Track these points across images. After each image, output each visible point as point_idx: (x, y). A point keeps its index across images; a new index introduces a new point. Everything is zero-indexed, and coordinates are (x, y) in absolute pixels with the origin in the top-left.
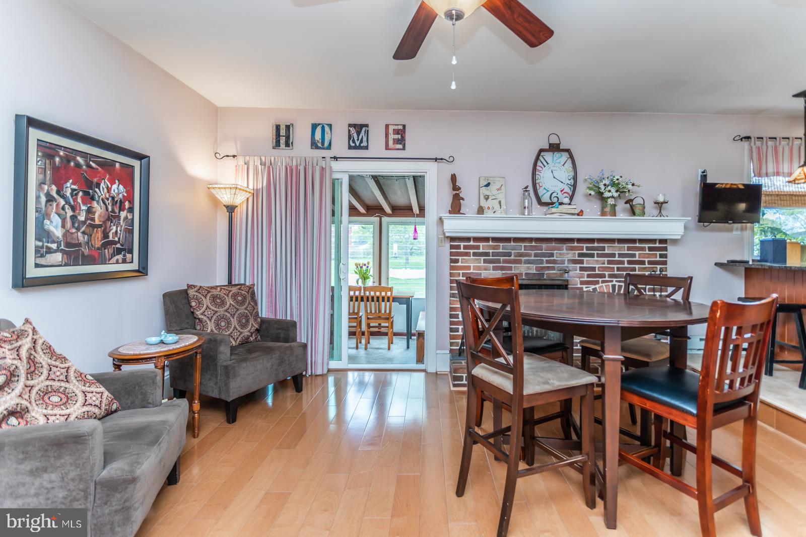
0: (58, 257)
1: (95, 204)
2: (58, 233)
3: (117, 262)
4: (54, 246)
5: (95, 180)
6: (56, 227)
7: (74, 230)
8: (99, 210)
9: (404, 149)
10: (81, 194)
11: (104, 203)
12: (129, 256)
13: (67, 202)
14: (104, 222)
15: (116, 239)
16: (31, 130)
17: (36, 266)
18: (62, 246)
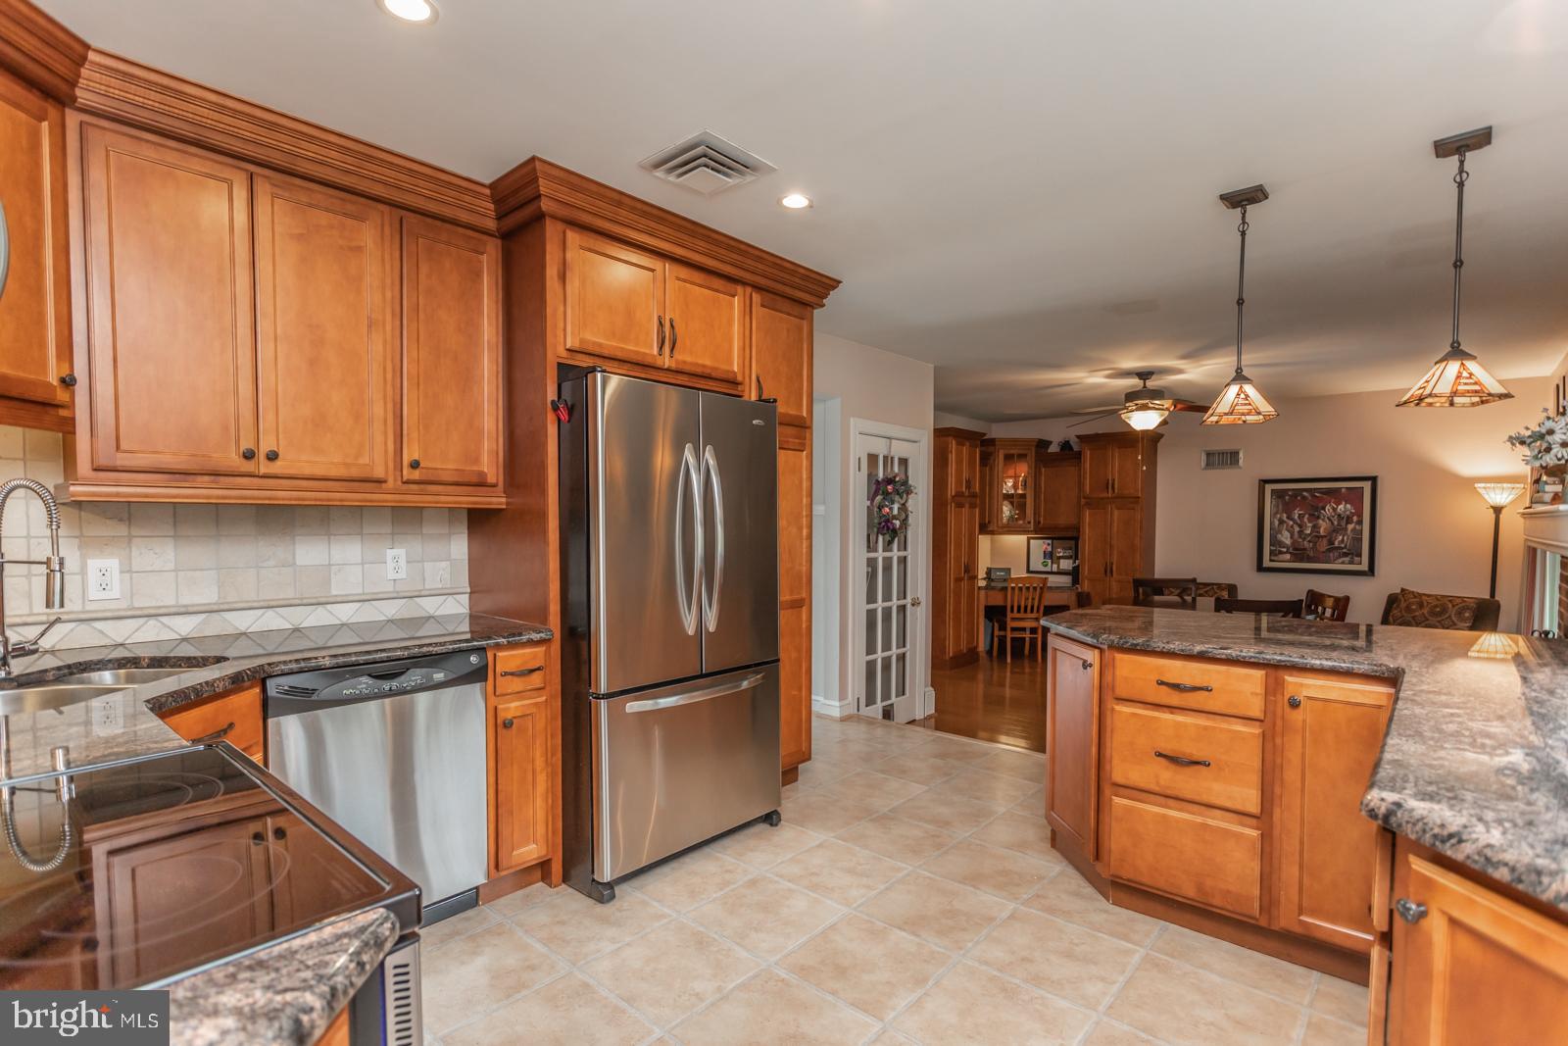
0: (1288, 556)
1: (1321, 521)
2: (1288, 542)
3: (1343, 563)
4: (1285, 550)
5: (1321, 505)
6: (1286, 538)
7: (1300, 540)
8: (1324, 526)
10: (1307, 516)
11: (1330, 520)
12: (1357, 559)
13: (1295, 522)
14: (1330, 534)
15: (1343, 546)
16: (1267, 486)
17: (1271, 560)
18: (1291, 550)
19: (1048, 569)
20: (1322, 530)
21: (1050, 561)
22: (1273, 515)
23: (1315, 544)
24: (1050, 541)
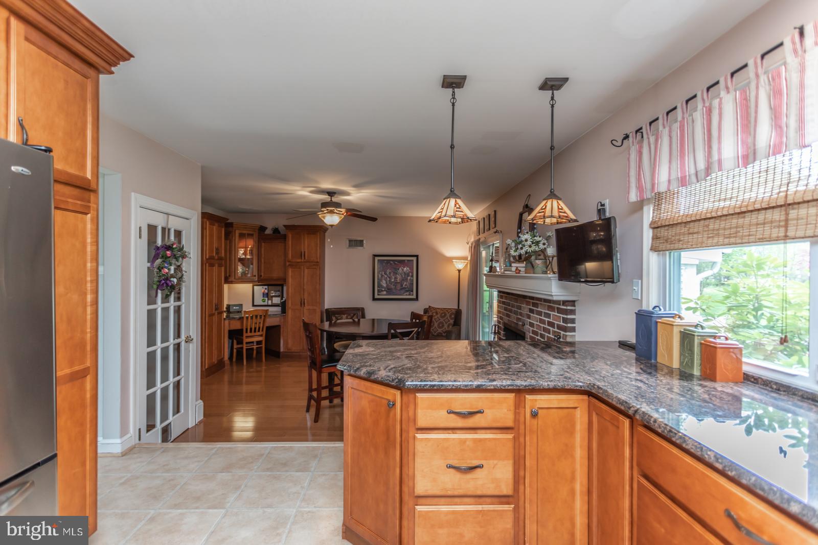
0: (385, 293)
1: (397, 276)
2: (385, 285)
3: (406, 295)
4: (383, 289)
5: (397, 268)
7: (390, 285)
8: (399, 277)
9: (495, 227)
10: (392, 273)
11: (401, 275)
12: (411, 293)
13: (387, 276)
14: (401, 281)
15: (406, 287)
16: (376, 258)
17: (378, 295)
18: (386, 290)
19: (266, 303)
20: (398, 279)
21: (266, 299)
22: (378, 273)
23: (396, 286)
24: (266, 287)
